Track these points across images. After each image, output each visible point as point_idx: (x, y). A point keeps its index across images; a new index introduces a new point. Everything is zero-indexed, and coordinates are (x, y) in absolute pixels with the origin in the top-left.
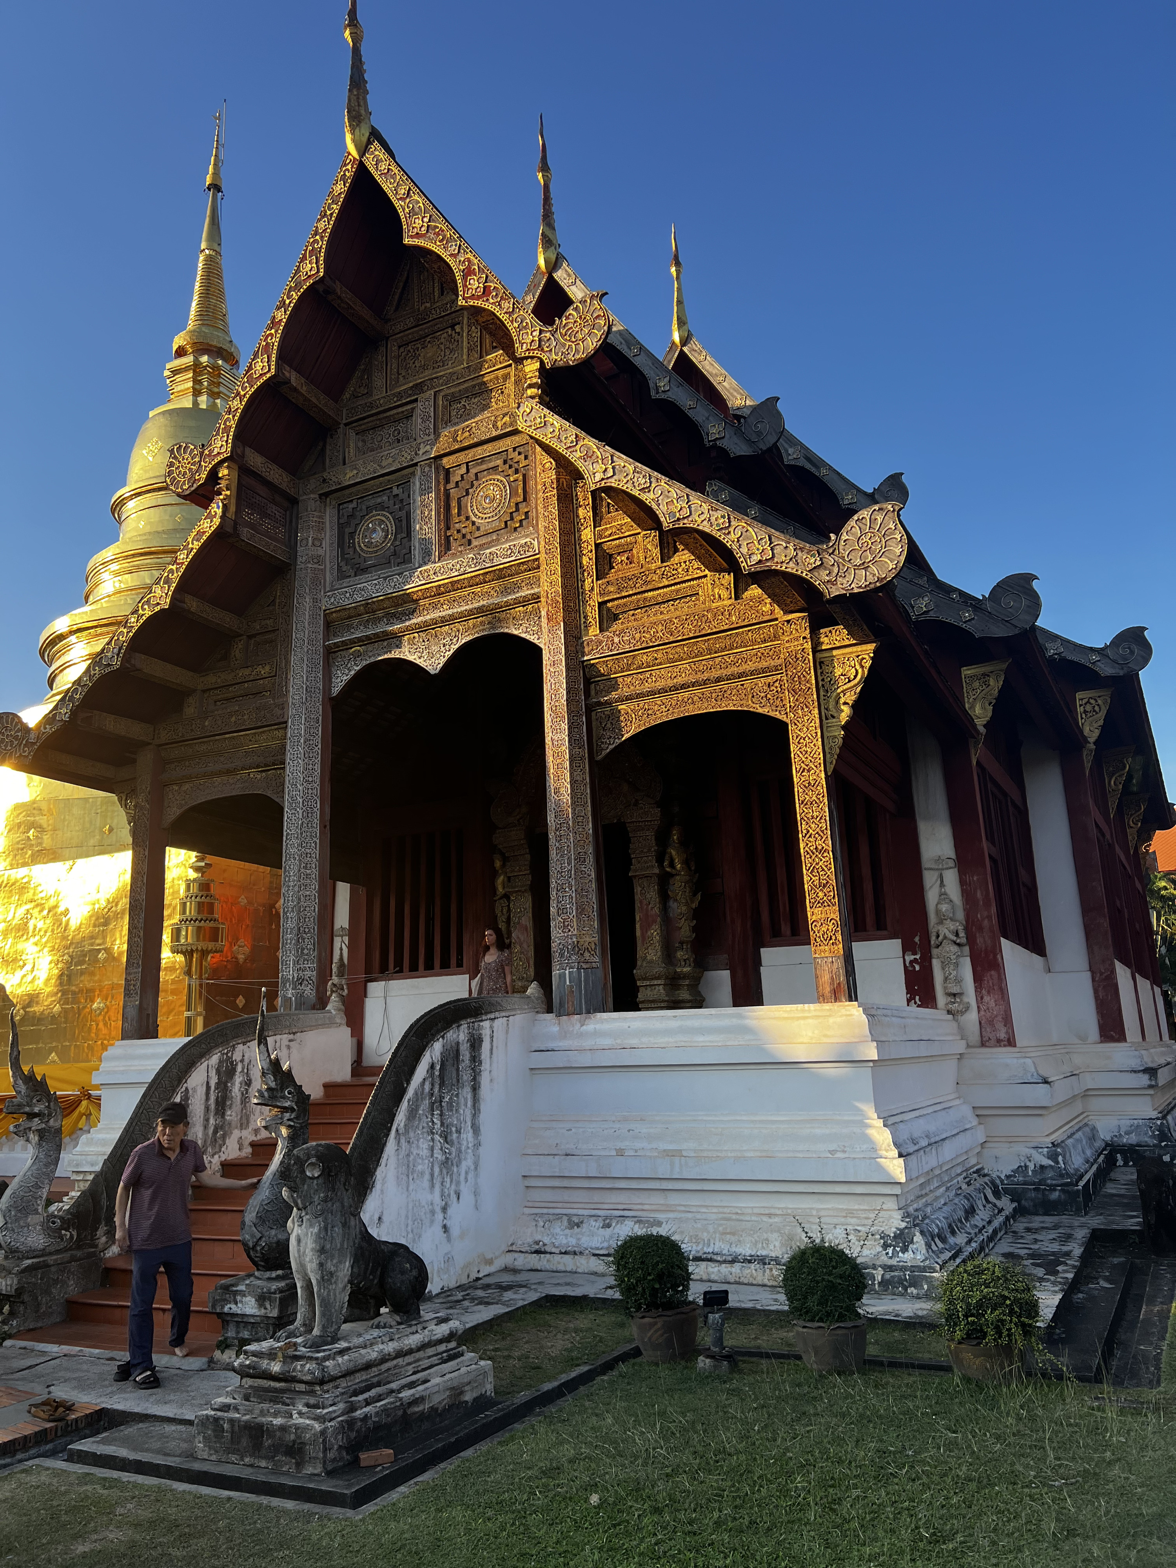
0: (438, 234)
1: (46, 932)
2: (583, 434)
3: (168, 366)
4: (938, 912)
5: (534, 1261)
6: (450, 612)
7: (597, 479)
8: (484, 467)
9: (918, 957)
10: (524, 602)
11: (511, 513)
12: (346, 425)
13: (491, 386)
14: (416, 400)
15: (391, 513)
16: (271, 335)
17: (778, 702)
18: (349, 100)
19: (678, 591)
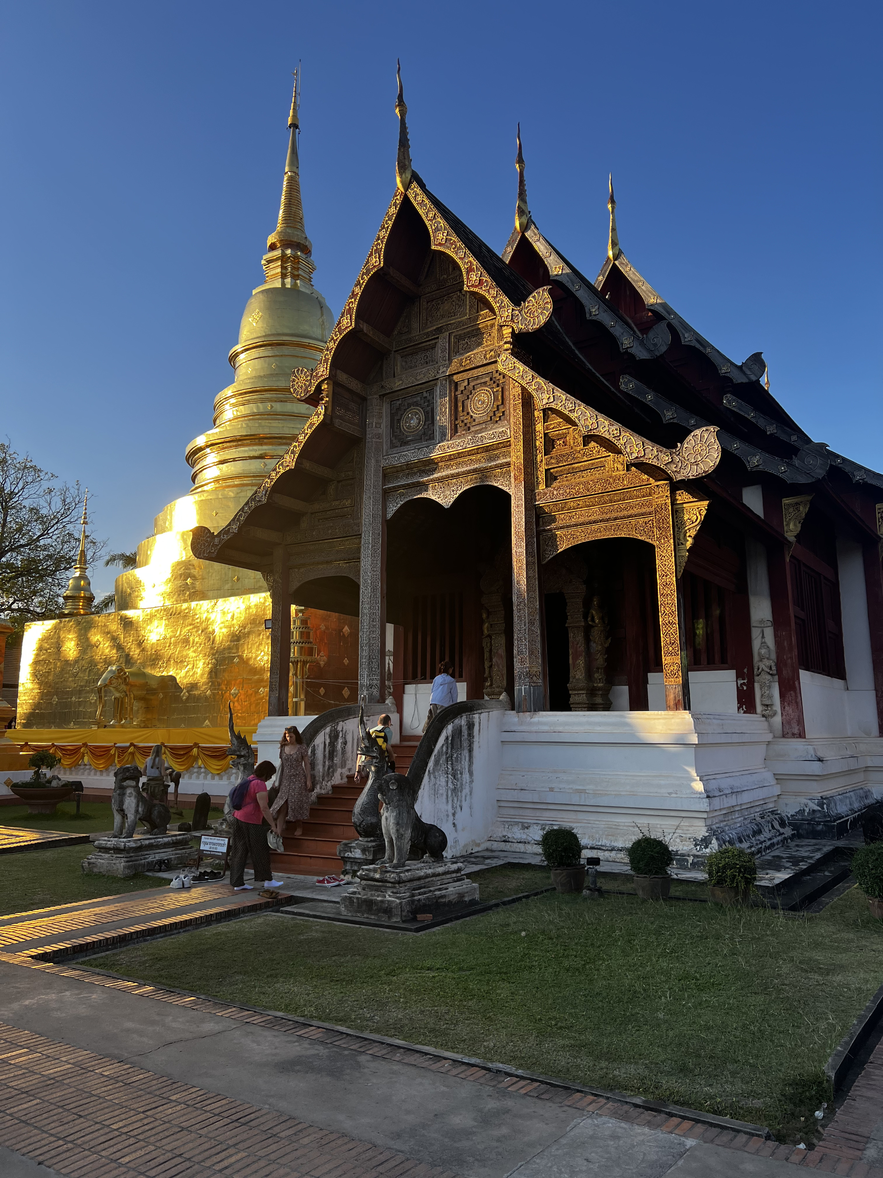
0: (452, 244)
1: (200, 644)
2: (536, 375)
3: (264, 257)
4: (759, 654)
5: (502, 846)
6: (456, 471)
7: (544, 403)
8: (479, 382)
9: (745, 681)
10: (501, 466)
11: (494, 412)
12: (395, 351)
13: (483, 331)
14: (438, 338)
15: (422, 408)
16: (352, 302)
17: (650, 533)
18: (399, 156)
19: (593, 464)
